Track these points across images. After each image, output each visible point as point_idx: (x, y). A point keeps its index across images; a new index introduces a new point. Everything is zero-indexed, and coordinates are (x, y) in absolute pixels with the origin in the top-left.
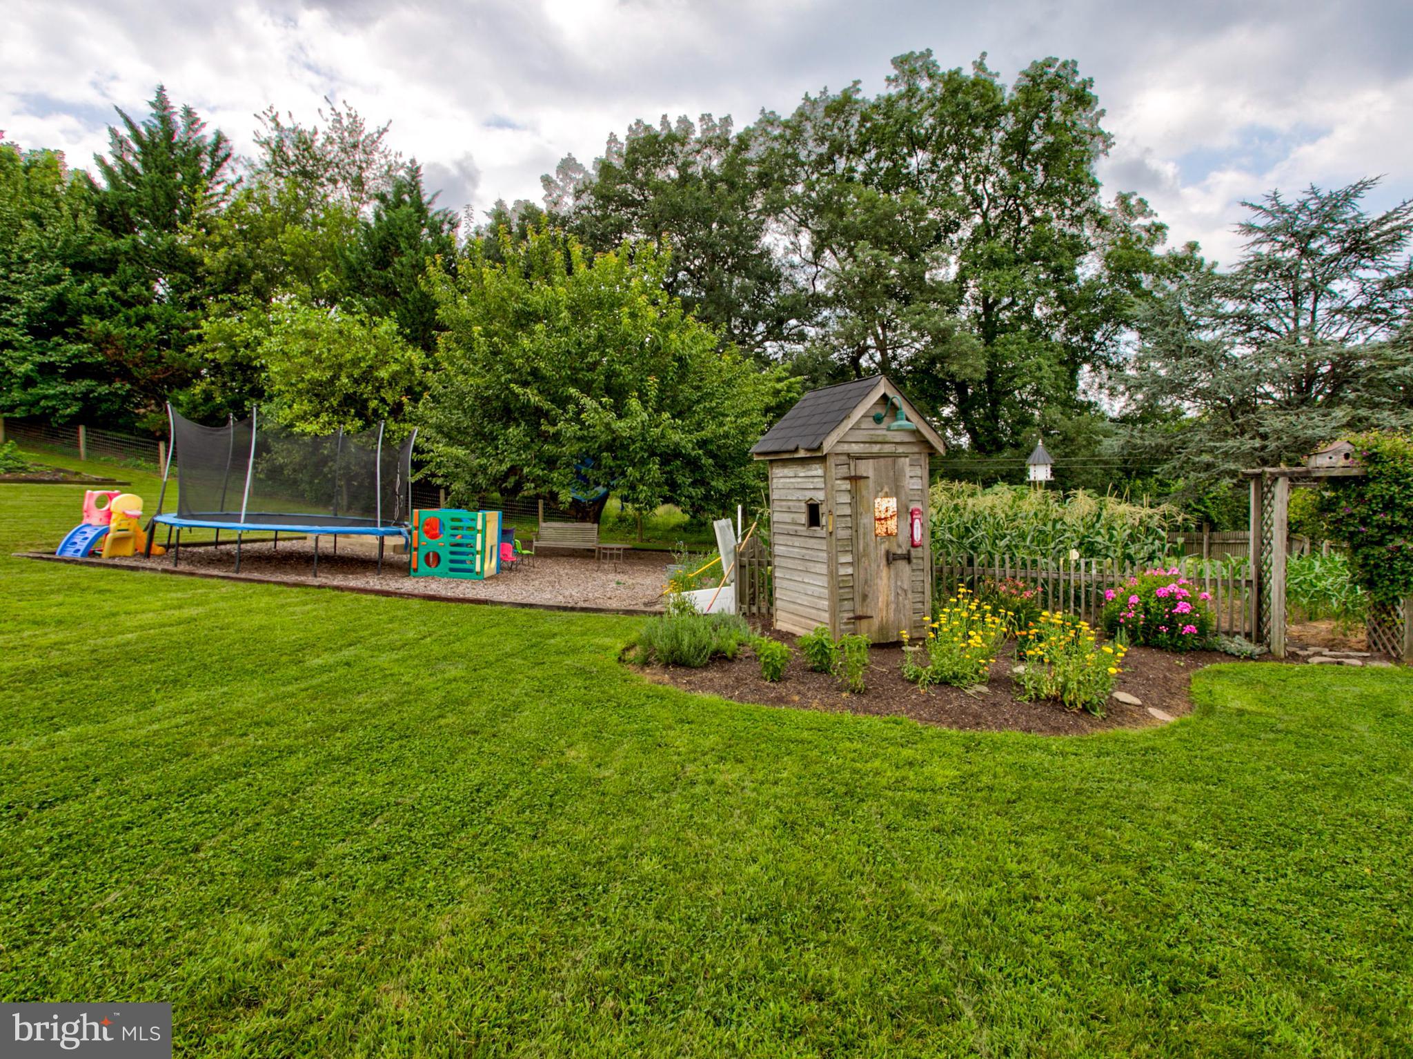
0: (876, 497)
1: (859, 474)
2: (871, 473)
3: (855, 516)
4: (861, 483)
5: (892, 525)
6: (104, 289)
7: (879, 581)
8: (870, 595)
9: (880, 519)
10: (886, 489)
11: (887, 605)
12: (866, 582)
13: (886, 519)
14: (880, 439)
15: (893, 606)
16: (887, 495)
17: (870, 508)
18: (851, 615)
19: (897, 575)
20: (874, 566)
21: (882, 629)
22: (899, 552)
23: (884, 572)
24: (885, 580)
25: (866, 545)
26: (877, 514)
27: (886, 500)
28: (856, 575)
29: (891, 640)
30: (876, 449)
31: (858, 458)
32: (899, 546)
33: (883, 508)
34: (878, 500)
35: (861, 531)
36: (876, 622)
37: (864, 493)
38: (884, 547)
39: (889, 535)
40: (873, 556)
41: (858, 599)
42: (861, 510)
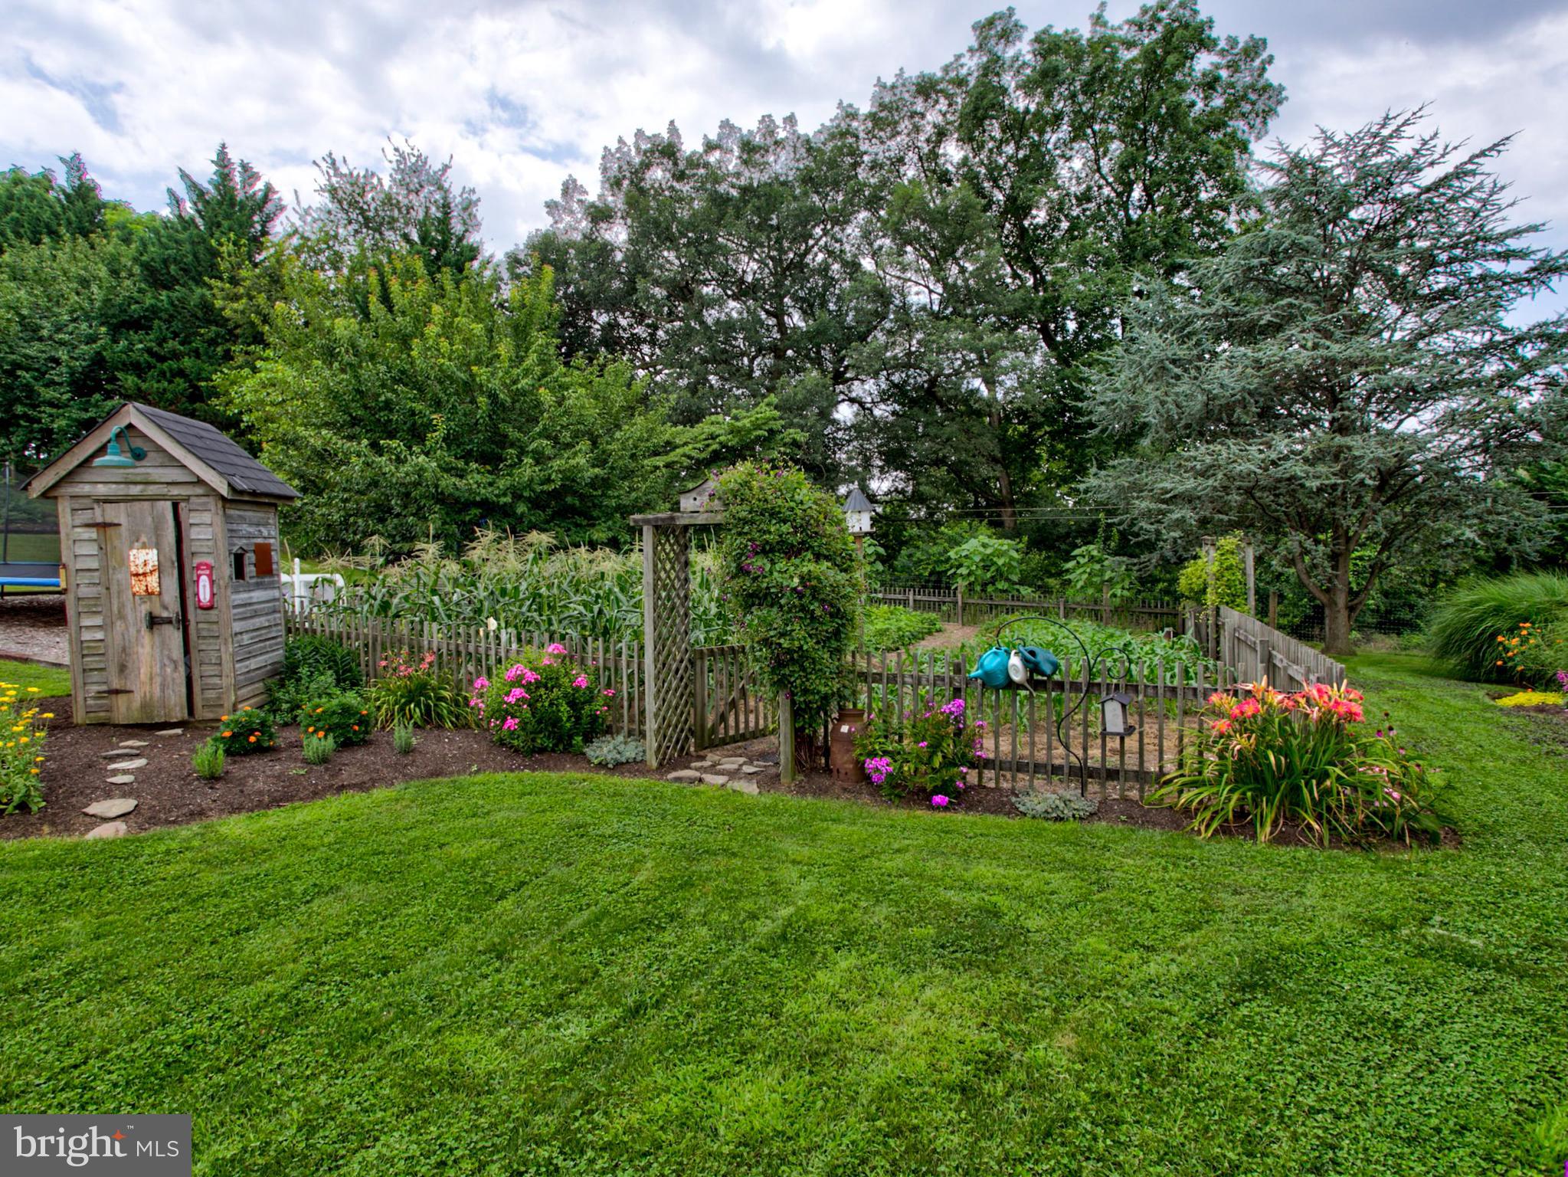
0: (131, 548)
1: (108, 520)
2: (122, 519)
3: (105, 569)
4: (110, 531)
5: (153, 581)
6: (140, 346)
7: (140, 650)
8: (129, 665)
9: (137, 575)
10: (144, 539)
11: (151, 679)
12: (124, 650)
13: (144, 574)
14: (138, 479)
15: (158, 680)
16: (144, 546)
17: (124, 561)
18: (104, 688)
19: (163, 643)
20: (133, 631)
21: (145, 706)
22: (165, 614)
23: (146, 637)
24: (147, 649)
25: (122, 607)
26: (133, 569)
27: (144, 551)
28: (109, 641)
29: (157, 720)
30: (135, 490)
31: (106, 501)
32: (166, 608)
33: (140, 562)
34: (134, 551)
35: (114, 589)
36: (137, 699)
37: (116, 543)
38: (144, 609)
39: (149, 593)
40: (130, 617)
41: (113, 670)
42: (113, 563)
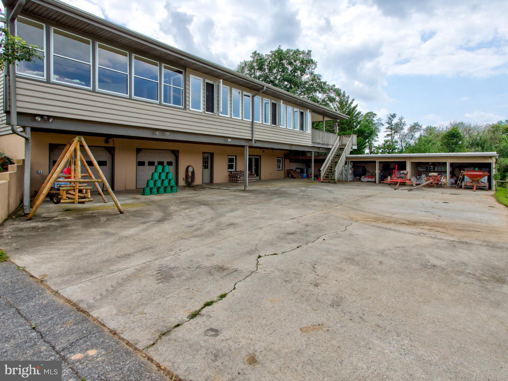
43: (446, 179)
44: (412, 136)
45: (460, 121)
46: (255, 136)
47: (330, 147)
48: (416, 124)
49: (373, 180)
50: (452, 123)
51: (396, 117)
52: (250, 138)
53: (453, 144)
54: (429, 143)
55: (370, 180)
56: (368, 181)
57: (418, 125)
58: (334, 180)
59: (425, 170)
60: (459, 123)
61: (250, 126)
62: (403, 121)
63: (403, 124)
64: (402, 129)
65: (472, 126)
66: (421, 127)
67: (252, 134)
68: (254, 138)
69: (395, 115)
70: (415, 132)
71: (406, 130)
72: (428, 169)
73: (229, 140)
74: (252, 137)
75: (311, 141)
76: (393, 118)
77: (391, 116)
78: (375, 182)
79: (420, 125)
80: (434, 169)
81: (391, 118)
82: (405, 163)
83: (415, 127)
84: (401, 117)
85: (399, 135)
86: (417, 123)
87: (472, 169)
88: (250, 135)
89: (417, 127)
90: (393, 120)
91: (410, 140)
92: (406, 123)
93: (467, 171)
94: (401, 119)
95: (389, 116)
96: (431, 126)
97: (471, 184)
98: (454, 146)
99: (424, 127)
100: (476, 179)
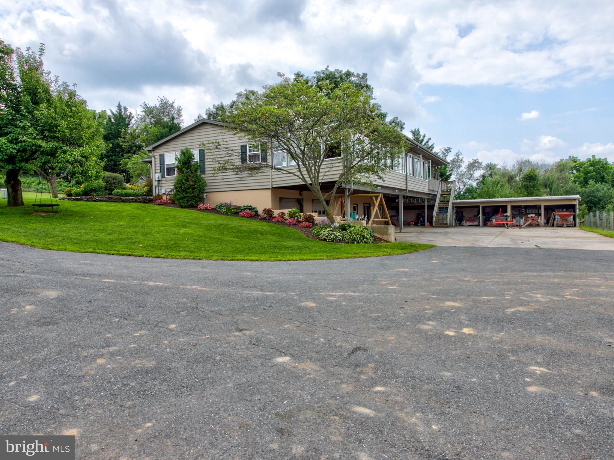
43: (542, 220)
44: (471, 175)
45: (527, 159)
46: (408, 187)
47: (436, 193)
48: (475, 161)
49: (476, 223)
50: (519, 161)
51: (450, 151)
52: (405, 188)
53: (531, 187)
54: (498, 184)
55: (471, 224)
56: (470, 226)
57: (478, 162)
58: (447, 224)
59: (518, 213)
60: (526, 161)
61: (405, 178)
62: (460, 157)
63: (461, 161)
64: (460, 166)
65: (540, 164)
66: (481, 164)
67: (407, 185)
68: (408, 189)
69: (450, 148)
70: (475, 170)
71: (463, 169)
72: (520, 212)
73: (397, 191)
74: (407, 187)
75: (427, 188)
76: (448, 153)
77: (445, 150)
78: (478, 225)
79: (480, 162)
80: (526, 212)
81: (445, 152)
82: (506, 206)
83: (474, 165)
84: (458, 152)
85: (456, 174)
86: (477, 159)
87: (561, 210)
88: (405, 186)
89: (476, 164)
90: (447, 155)
91: (468, 180)
92: (464, 159)
93: (558, 212)
94: (458, 155)
95: (443, 150)
96: (491, 163)
97: (562, 223)
98: (532, 189)
99: (484, 164)
100: (565, 218)
